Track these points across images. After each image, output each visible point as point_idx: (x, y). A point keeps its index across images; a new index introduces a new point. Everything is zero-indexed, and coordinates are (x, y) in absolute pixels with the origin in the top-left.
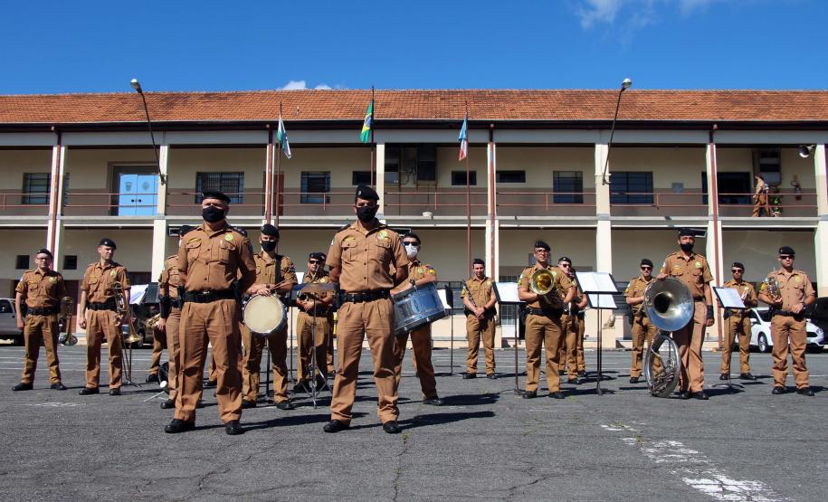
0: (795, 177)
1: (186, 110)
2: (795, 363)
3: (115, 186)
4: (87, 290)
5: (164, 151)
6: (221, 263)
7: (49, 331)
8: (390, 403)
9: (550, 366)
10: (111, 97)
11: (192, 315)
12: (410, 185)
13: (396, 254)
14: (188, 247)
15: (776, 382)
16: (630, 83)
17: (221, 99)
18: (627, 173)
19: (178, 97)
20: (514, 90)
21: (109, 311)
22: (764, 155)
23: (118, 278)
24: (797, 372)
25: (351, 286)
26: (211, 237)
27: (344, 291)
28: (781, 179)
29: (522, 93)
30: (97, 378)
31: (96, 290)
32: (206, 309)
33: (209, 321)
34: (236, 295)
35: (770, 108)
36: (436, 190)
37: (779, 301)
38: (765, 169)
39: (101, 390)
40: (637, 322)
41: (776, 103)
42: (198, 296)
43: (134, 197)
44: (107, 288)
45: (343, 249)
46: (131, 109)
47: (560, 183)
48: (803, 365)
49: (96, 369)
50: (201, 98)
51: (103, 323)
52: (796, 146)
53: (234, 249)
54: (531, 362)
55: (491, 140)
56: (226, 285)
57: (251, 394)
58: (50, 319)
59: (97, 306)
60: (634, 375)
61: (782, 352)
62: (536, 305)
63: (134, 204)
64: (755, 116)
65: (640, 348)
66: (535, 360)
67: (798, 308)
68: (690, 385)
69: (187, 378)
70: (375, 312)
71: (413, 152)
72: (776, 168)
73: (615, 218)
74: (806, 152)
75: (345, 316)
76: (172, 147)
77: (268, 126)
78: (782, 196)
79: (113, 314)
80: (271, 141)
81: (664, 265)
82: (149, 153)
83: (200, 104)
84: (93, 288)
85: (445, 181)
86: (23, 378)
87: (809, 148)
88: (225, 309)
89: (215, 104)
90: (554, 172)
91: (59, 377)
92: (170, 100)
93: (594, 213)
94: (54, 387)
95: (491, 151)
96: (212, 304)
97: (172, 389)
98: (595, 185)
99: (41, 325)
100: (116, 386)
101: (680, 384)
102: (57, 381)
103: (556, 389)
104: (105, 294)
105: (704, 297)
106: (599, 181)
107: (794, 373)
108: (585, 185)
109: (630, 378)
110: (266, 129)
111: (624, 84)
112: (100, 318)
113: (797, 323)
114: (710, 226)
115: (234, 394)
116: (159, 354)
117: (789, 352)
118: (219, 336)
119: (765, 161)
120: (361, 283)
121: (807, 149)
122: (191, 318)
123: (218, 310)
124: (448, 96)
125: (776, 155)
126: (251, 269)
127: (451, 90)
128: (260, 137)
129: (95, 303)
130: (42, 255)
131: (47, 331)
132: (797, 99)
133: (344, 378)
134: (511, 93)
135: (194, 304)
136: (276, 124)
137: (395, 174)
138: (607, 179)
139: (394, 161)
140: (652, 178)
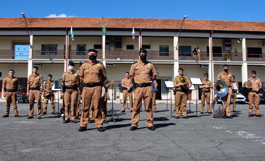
0: (235, 49)
1: (37, 24)
2: (255, 107)
3: (13, 49)
4: (29, 84)
5: (31, 37)
6: (97, 74)
7: (14, 97)
8: (151, 120)
9: (184, 108)
10: (11, 19)
11: (87, 91)
12: (113, 49)
13: (153, 71)
14: (85, 68)
15: (249, 113)
16: (187, 17)
17: (48, 20)
18: (183, 46)
19: (33, 19)
20: (145, 19)
21: (37, 90)
22: (226, 41)
23: (39, 80)
24: (256, 110)
25: (139, 82)
26: (92, 65)
27: (136, 84)
28: (231, 49)
29: (148, 20)
30: (33, 113)
31: (32, 84)
32: (92, 90)
33: (93, 94)
34: (101, 85)
35: (227, 26)
36: (121, 51)
37: (251, 87)
38: (227, 46)
39: (34, 117)
40: (203, 94)
41: (229, 25)
42: (89, 85)
43: (20, 53)
44: (36, 83)
45: (135, 70)
46: (19, 23)
47: (161, 49)
48: (258, 107)
49: (32, 110)
50: (42, 20)
51: (35, 95)
52: (237, 39)
53: (100, 69)
54: (178, 107)
55: (140, 35)
56: (98, 81)
57: (93, 118)
58: (14, 93)
59: (33, 89)
60: (202, 111)
61: (252, 104)
62: (180, 88)
63: (21, 55)
64: (223, 29)
65: (204, 103)
66: (179, 106)
67: (257, 90)
68: (227, 114)
69: (85, 113)
70: (148, 90)
71: (114, 38)
72: (230, 46)
73: (180, 61)
74: (240, 41)
75: (137, 92)
76: (34, 36)
77: (67, 29)
78: (232, 55)
79: (38, 92)
80: (67, 34)
81: (219, 76)
82: (26, 38)
83: (42, 21)
84: (31, 83)
85: (124, 48)
86: (5, 113)
87: (241, 39)
88: (98, 90)
89: (47, 22)
90: (160, 46)
91: (17, 113)
92: (32, 20)
93: (173, 59)
94: (16, 116)
95: (140, 39)
96: (94, 88)
97: (66, 117)
98: (173, 50)
99: (11, 95)
100: (40, 116)
101: (224, 114)
102: (17, 114)
103: (185, 116)
104: (36, 85)
105: (231, 86)
106: (175, 49)
107: (255, 110)
108: (170, 50)
109: (200, 112)
110: (66, 30)
111: (185, 17)
112: (34, 93)
113: (257, 94)
114: (210, 64)
115: (100, 118)
116: (47, 105)
117: (254, 104)
118: (96, 98)
119: (227, 43)
120: (143, 81)
121: (240, 40)
122: (86, 92)
123: (96, 90)
124: (124, 20)
125: (230, 41)
126: (105, 76)
127: (125, 18)
128: (64, 33)
129: (32, 88)
130: (11, 72)
131: (13, 98)
132: (235, 24)
133: (136, 112)
134: (144, 19)
135: (87, 88)
136: (70, 28)
137: (108, 46)
138: (178, 48)
139: (108, 41)
140: (191, 48)
